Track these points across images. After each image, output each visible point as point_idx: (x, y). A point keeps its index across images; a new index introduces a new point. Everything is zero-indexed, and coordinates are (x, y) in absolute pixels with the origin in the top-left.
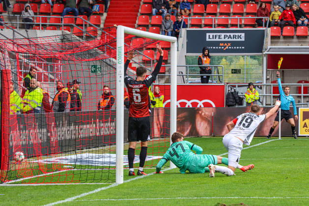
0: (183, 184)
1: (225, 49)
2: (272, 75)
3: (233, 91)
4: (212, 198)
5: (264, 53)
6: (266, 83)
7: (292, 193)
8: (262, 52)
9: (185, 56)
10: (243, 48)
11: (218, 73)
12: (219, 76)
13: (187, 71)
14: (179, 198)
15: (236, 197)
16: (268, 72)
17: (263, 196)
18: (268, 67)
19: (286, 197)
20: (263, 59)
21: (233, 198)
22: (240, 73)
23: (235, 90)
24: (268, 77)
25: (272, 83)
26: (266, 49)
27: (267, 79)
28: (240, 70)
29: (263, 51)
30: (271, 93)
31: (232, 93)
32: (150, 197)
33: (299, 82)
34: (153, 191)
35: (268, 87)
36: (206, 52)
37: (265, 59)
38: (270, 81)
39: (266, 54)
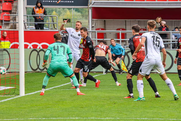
0: (32, 108)
1: (58, 3)
2: (96, 24)
3: (65, 36)
4: (58, 118)
5: (90, 6)
6: (92, 30)
7: (121, 115)
8: (88, 6)
9: (26, 8)
10: (73, 2)
11: (53, 22)
12: (54, 24)
13: (27, 20)
14: (31, 119)
15: (76, 118)
16: (93, 21)
17: (98, 117)
18: (93, 17)
19: (116, 118)
20: (89, 11)
21: (74, 118)
22: (70, 22)
23: (66, 35)
24: (93, 25)
25: (96, 30)
26: (91, 3)
27: (92, 27)
28: (70, 19)
29: (89, 4)
30: (96, 38)
31: (65, 37)
32: (7, 118)
33: (117, 30)
34: (8, 113)
35: (93, 34)
36: (39, 4)
37: (90, 11)
38: (95, 29)
39: (91, 7)
